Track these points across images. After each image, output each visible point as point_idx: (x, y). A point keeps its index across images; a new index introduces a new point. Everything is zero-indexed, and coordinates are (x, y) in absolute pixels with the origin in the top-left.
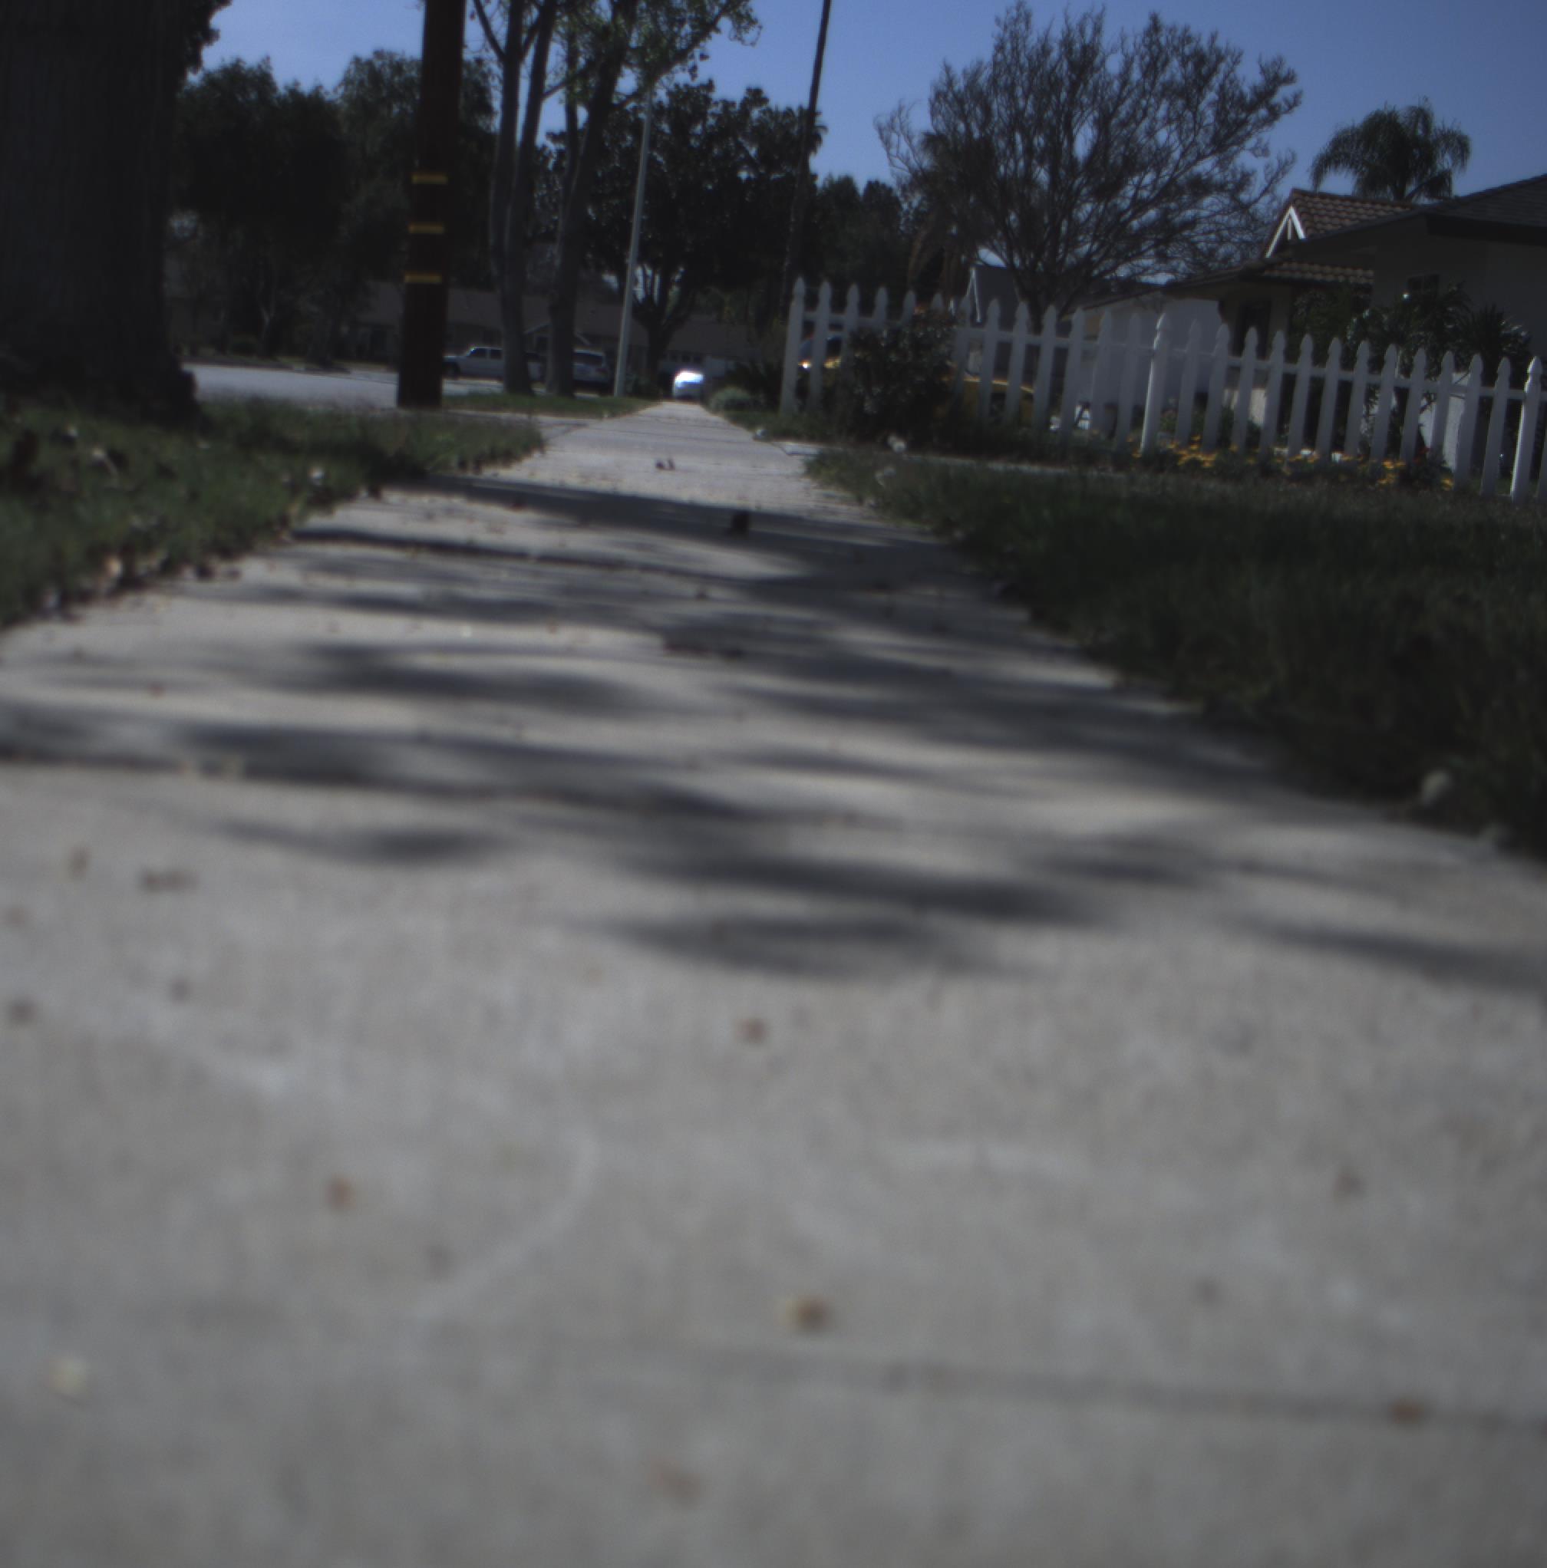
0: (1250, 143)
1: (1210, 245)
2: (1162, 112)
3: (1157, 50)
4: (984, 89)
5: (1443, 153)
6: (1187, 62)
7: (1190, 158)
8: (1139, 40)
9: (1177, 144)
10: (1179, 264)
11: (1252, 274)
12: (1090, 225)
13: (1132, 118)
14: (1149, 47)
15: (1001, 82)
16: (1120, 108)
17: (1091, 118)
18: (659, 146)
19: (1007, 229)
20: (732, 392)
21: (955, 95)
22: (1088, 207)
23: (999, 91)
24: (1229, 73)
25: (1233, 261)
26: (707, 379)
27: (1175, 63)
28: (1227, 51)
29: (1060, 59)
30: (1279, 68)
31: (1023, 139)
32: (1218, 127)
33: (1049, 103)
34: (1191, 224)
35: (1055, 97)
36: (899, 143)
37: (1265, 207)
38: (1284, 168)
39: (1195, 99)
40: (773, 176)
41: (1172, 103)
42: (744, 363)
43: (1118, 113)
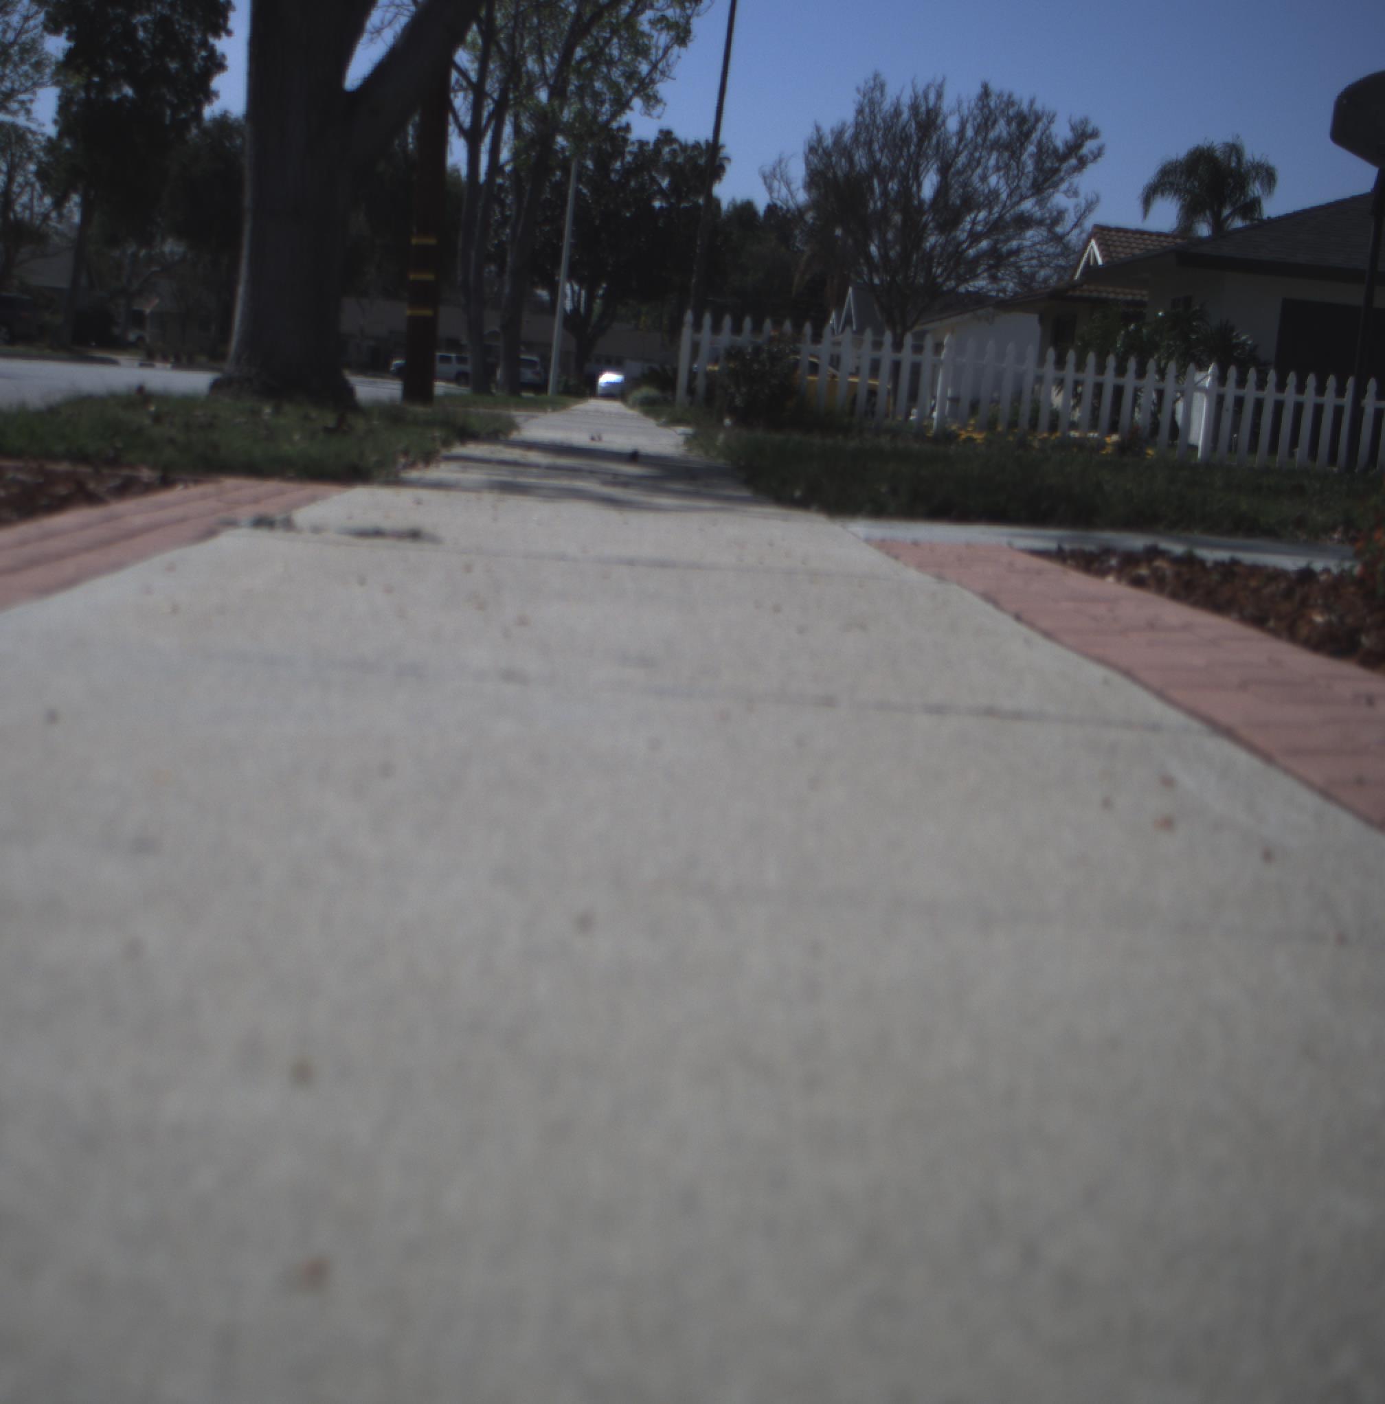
0: (1064, 186)
1: (1033, 269)
2: (992, 162)
3: (987, 112)
4: (848, 144)
5: (1254, 182)
6: (1011, 122)
7: (1015, 199)
8: (973, 103)
9: (1004, 188)
10: (1008, 284)
11: (1058, 295)
12: (936, 252)
13: (974, 163)
14: (981, 109)
15: (862, 137)
16: (957, 160)
17: (935, 166)
18: (584, 180)
19: (868, 256)
20: (646, 391)
21: (824, 150)
22: (933, 239)
23: (860, 145)
24: (1045, 131)
25: (1051, 281)
26: (626, 380)
27: (1002, 123)
28: (1043, 113)
29: (909, 119)
30: (1085, 127)
31: (879, 184)
32: (1036, 174)
33: (901, 155)
34: (1017, 252)
35: (905, 150)
36: (780, 187)
37: (1075, 238)
38: (1090, 207)
39: (1018, 152)
40: (682, 205)
41: (1000, 155)
42: (656, 366)
43: (956, 163)
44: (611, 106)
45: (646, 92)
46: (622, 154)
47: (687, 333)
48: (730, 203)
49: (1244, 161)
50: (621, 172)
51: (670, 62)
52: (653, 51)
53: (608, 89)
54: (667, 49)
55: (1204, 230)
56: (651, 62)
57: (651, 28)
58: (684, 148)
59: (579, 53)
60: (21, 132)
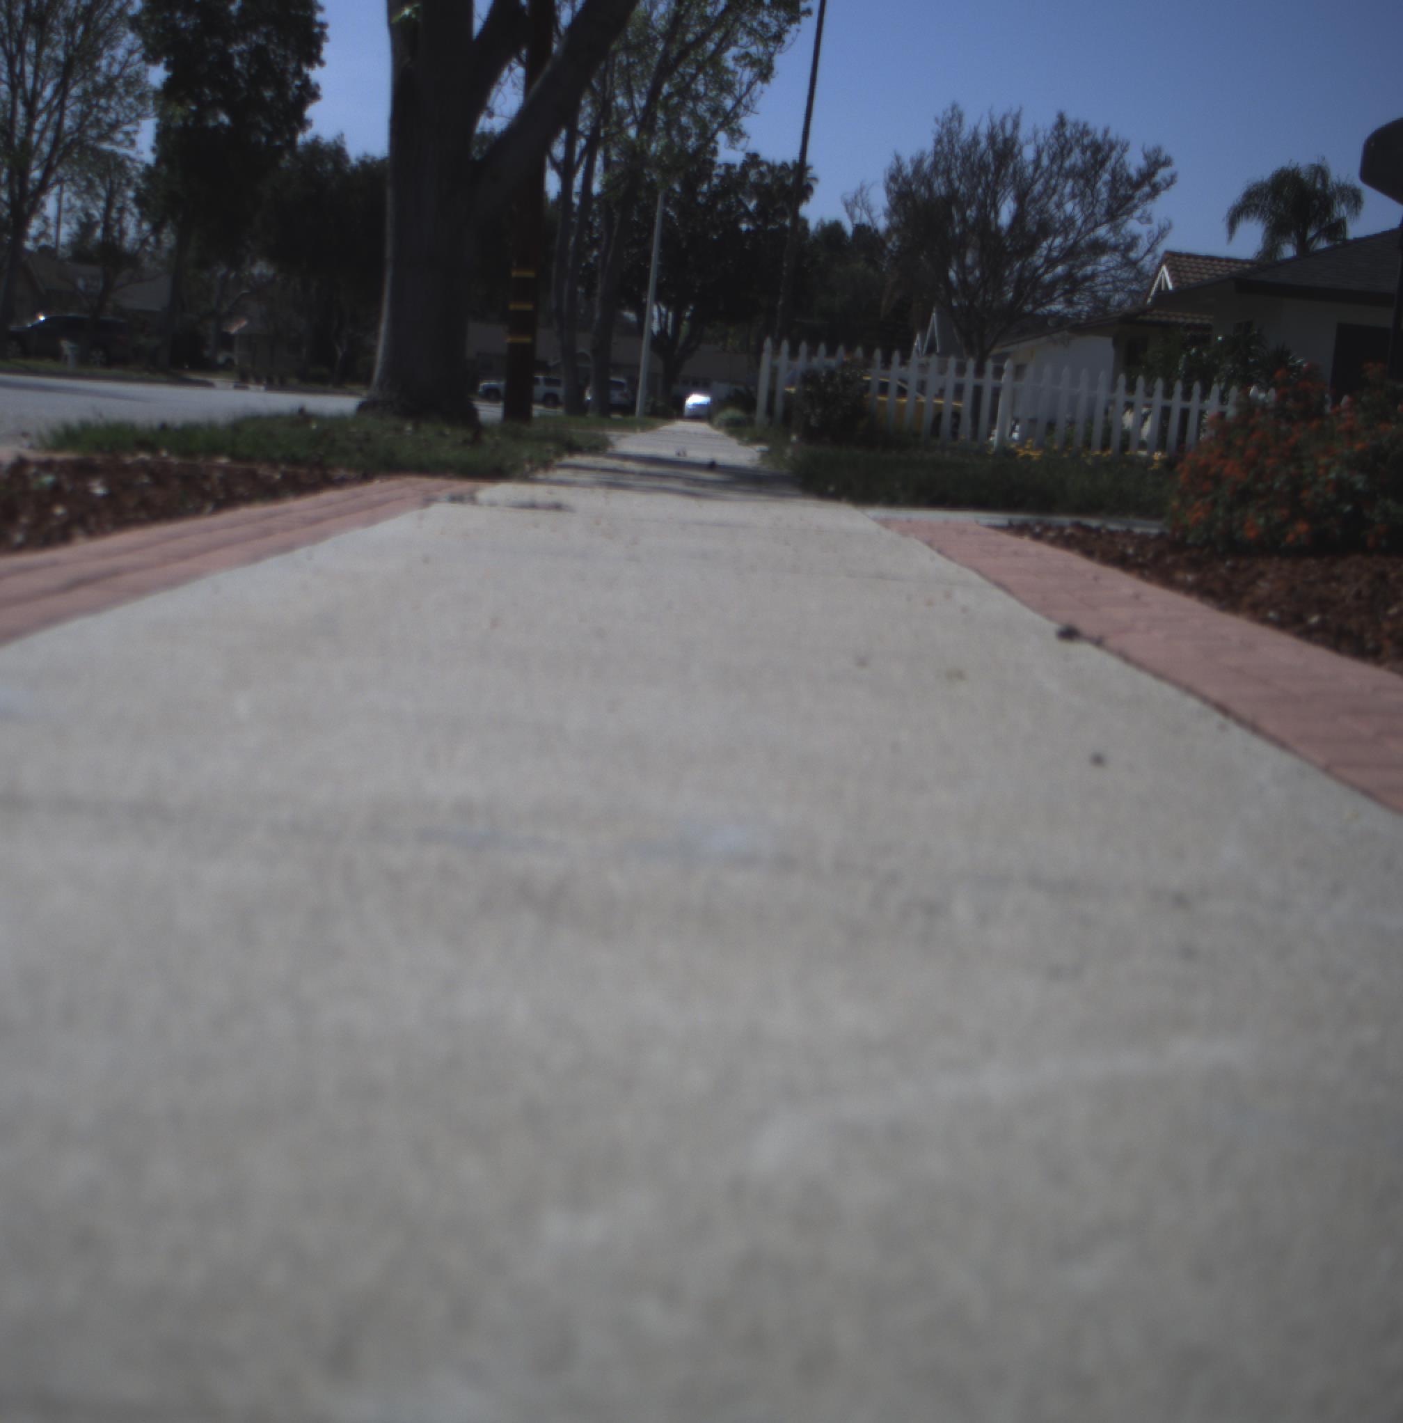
0: (1138, 213)
1: (1107, 294)
2: (1068, 190)
3: (1063, 141)
4: (928, 173)
5: (1339, 204)
6: (1086, 151)
7: (1090, 225)
8: (1048, 133)
9: (1080, 214)
10: (1083, 308)
11: (1130, 319)
13: (1049, 191)
14: (1057, 139)
15: (941, 166)
16: (1033, 187)
17: (1012, 194)
18: (671, 202)
19: (948, 282)
20: (731, 413)
21: (904, 179)
23: (939, 174)
24: (1119, 158)
25: (1126, 305)
26: (713, 402)
27: (1077, 152)
28: (1117, 143)
29: (987, 148)
30: (1158, 155)
31: (958, 212)
32: (1111, 201)
33: (979, 183)
34: (1093, 276)
35: (983, 178)
36: (861, 215)
37: (1148, 263)
38: (1162, 233)
39: (1093, 179)
40: (769, 227)
41: (1075, 182)
42: (741, 388)
43: (1032, 191)
44: (697, 140)
45: (731, 126)
46: (709, 177)
47: (766, 358)
48: (818, 224)
49: (1329, 183)
50: (708, 195)
51: (753, 98)
52: (737, 86)
53: (694, 124)
54: (750, 85)
55: (1289, 251)
56: (735, 97)
57: (736, 65)
58: (772, 168)
59: (666, 88)
60: (120, 159)
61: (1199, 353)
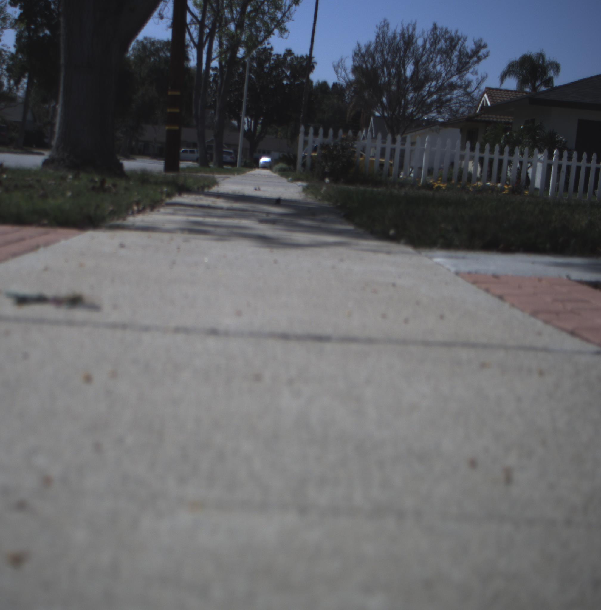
0: (471, 70)
1: (457, 108)
2: (438, 59)
3: (436, 37)
4: (372, 52)
5: (550, 70)
6: (447, 41)
7: (449, 76)
8: (429, 33)
9: (444, 71)
10: (445, 115)
11: (470, 119)
12: (412, 101)
13: (428, 61)
14: (433, 35)
15: (379, 49)
16: (422, 58)
17: (412, 62)
18: (252, 72)
19: (382, 103)
20: (281, 165)
21: (362, 54)
22: (411, 95)
23: (378, 52)
24: (462, 45)
25: (465, 114)
26: (272, 160)
27: (443, 41)
28: (462, 37)
29: (400, 41)
30: (480, 43)
31: (387, 70)
32: (459, 64)
33: (397, 56)
34: (450, 100)
35: (398, 54)
36: (341, 72)
37: (477, 94)
38: (483, 79)
39: (450, 54)
40: (296, 83)
41: (442, 56)
42: (286, 154)
43: (422, 60)
44: (264, 33)
45: (280, 27)
46: (269, 60)
47: (301, 137)
48: (317, 82)
49: (546, 61)
50: (269, 68)
51: (291, 13)
52: (283, 8)
53: (263, 25)
54: (290, 6)
56: (282, 12)
58: (296, 58)
59: (249, 8)
61: (511, 135)
